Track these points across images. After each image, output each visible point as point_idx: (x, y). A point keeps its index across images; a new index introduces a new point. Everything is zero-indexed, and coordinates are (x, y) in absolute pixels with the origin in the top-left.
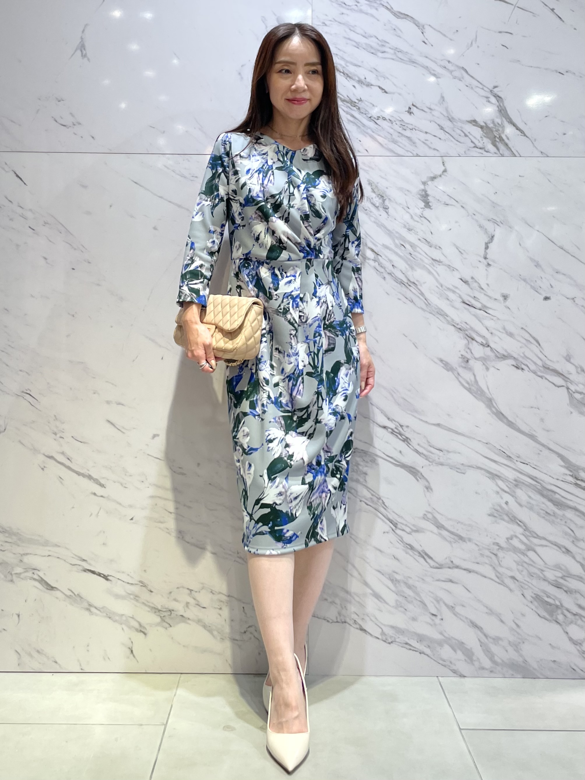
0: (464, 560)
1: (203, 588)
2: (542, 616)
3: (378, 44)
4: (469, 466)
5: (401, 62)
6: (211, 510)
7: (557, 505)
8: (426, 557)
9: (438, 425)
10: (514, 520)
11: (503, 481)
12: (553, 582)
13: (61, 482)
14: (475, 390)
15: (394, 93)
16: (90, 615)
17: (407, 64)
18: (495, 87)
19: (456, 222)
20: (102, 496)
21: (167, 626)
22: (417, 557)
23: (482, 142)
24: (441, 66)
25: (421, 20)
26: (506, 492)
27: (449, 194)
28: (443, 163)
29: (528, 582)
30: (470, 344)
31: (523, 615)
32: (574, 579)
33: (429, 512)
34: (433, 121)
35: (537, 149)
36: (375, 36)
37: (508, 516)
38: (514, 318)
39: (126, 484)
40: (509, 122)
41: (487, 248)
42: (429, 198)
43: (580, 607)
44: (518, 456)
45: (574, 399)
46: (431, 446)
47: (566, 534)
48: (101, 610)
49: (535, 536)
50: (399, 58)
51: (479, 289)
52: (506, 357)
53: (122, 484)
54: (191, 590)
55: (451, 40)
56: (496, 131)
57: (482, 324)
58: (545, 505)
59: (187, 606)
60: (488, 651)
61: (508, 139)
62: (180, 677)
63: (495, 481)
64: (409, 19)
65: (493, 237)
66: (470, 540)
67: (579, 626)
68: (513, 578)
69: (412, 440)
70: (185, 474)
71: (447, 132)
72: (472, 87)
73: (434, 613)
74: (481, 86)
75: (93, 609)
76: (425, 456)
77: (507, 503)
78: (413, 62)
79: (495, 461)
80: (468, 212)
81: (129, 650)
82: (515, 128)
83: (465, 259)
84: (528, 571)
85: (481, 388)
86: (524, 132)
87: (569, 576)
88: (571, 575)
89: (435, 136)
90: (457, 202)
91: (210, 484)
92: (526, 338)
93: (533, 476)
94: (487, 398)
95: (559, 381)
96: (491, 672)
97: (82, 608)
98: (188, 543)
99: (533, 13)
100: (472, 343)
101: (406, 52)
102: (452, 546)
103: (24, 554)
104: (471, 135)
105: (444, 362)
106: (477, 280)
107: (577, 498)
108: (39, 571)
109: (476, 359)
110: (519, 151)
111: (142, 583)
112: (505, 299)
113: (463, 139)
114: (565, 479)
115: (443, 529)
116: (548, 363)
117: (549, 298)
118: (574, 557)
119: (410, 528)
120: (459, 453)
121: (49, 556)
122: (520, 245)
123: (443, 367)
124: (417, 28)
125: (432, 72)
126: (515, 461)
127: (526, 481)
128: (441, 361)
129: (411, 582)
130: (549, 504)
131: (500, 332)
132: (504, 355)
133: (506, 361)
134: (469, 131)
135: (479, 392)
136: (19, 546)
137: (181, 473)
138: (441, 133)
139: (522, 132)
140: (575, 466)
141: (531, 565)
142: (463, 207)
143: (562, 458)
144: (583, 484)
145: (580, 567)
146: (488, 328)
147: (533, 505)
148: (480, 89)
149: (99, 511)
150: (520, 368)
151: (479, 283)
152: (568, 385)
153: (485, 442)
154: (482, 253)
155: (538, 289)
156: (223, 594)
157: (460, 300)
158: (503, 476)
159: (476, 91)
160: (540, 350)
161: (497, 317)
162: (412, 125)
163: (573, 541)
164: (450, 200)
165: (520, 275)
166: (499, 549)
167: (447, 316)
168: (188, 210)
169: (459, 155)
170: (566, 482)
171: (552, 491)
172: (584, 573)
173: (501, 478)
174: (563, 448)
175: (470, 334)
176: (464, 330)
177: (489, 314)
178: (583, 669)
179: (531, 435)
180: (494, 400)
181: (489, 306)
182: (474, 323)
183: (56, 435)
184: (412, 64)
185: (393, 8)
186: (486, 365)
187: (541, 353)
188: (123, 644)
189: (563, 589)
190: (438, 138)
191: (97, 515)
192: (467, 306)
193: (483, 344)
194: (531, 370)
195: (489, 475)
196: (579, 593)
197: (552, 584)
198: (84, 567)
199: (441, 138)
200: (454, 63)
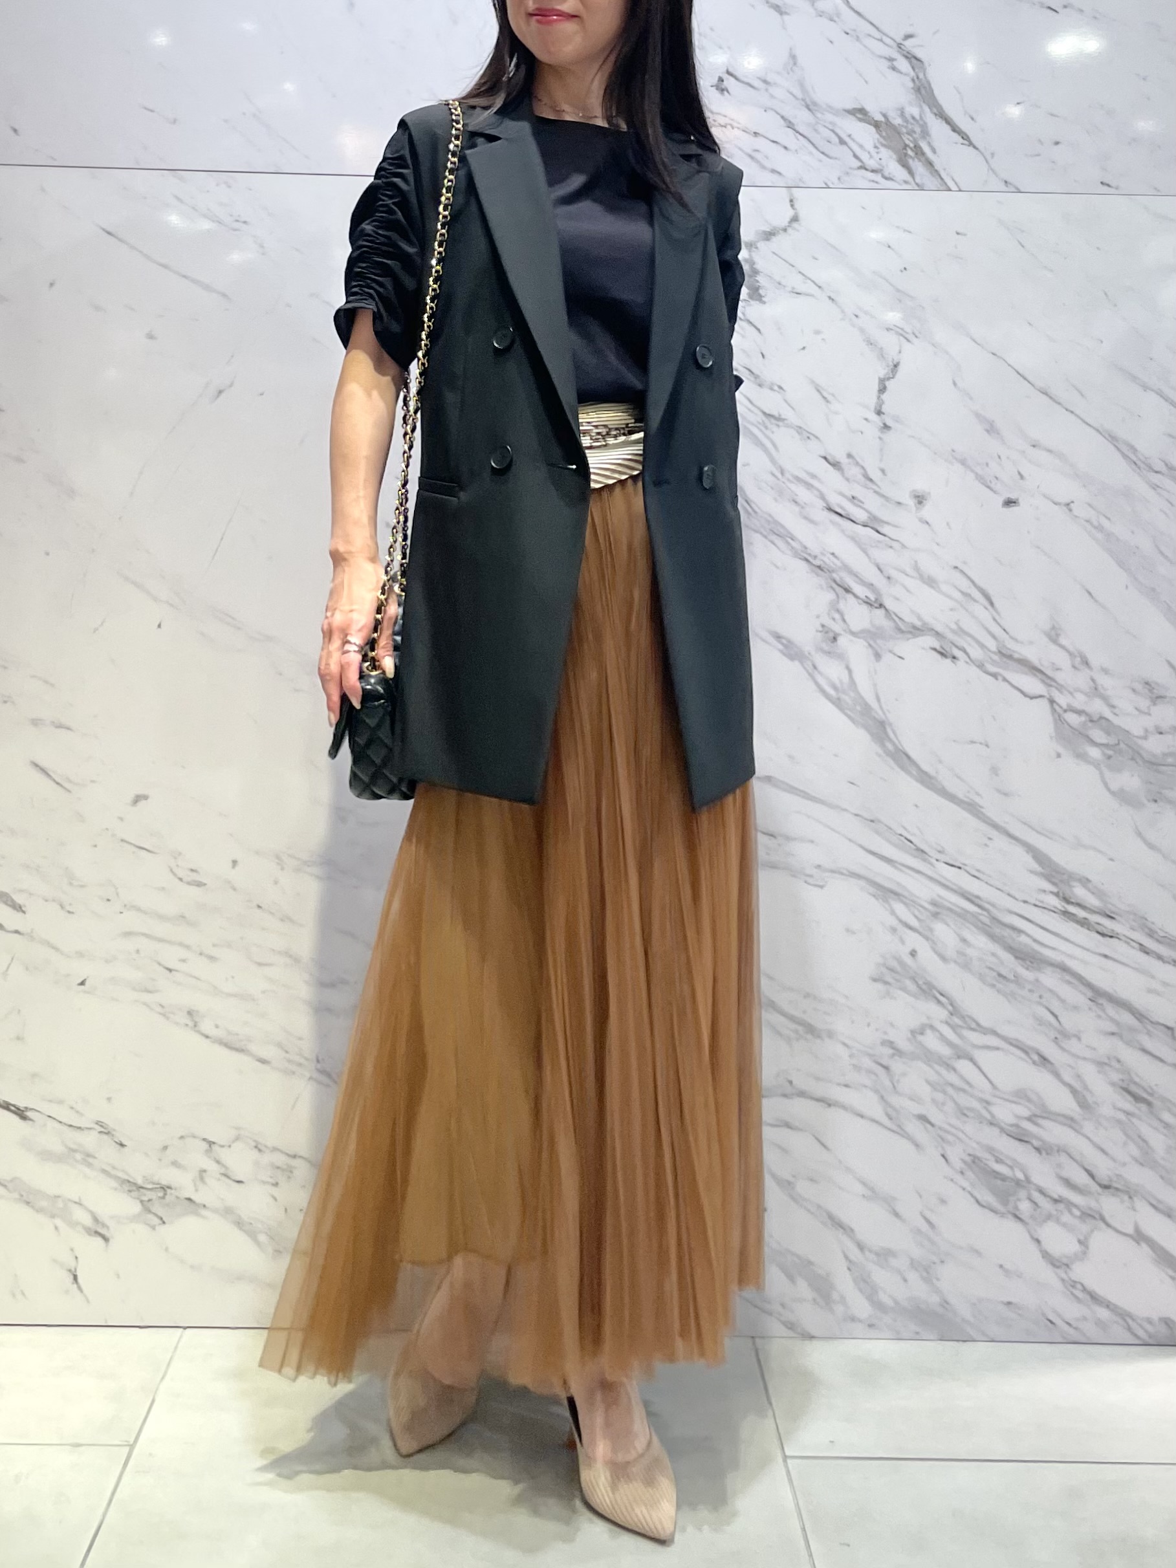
0: (816, 1078)
1: (237, 1138)
2: (984, 1204)
4: (833, 871)
6: (260, 964)
7: (1023, 959)
9: (768, 779)
10: (928, 990)
11: (905, 904)
12: (1010, 1128)
14: (850, 701)
18: (908, 37)
19: (817, 332)
20: (17, 932)
21: (157, 1221)
23: (877, 157)
26: (911, 928)
27: (803, 271)
28: (791, 201)
29: (956, 1129)
30: (841, 601)
31: (943, 1202)
32: (1055, 1121)
34: (772, 109)
35: (994, 173)
37: (916, 982)
38: (938, 544)
39: (70, 904)
40: (936, 115)
41: (882, 389)
42: (758, 278)
43: (1068, 1183)
44: (939, 848)
45: (1066, 726)
47: (1040, 1022)
48: (7, 1185)
49: (974, 1025)
51: (863, 479)
52: (918, 629)
53: (62, 907)
54: (211, 1143)
56: (908, 134)
57: (869, 557)
58: (997, 957)
59: (202, 1179)
60: (865, 1281)
61: (934, 151)
62: (181, 1337)
63: (888, 905)
65: (896, 366)
66: (831, 1034)
67: (1064, 1225)
68: (923, 1118)
70: (205, 884)
71: (801, 134)
72: (858, 37)
74: (877, 35)
77: (913, 953)
79: (889, 861)
80: (843, 311)
81: (67, 1273)
82: (949, 127)
83: (836, 413)
84: (956, 1103)
85: (863, 699)
86: (968, 137)
87: (1044, 1115)
88: (1050, 1113)
89: (773, 141)
90: (820, 287)
91: (259, 907)
92: (962, 590)
93: (972, 895)
94: (875, 718)
95: (1033, 685)
96: (871, 1326)
98: (207, 1037)
100: (846, 600)
102: (791, 1047)
104: (853, 140)
105: (784, 641)
106: (862, 463)
107: (1067, 944)
109: (853, 633)
110: (957, 180)
111: (102, 1126)
112: (920, 503)
113: (835, 150)
114: (1042, 902)
115: (772, 1011)
116: (1011, 645)
117: (1015, 502)
118: (1057, 1075)
120: (812, 842)
122: (955, 384)
123: (781, 651)
125: (772, 1)
126: (934, 861)
127: (954, 904)
128: (778, 637)
130: (1007, 957)
131: (908, 575)
132: (915, 627)
133: (920, 639)
134: (850, 133)
135: (858, 708)
137: (195, 881)
138: (787, 136)
139: (965, 137)
140: (1064, 874)
141: (964, 1091)
142: (833, 300)
143: (1038, 856)
144: (1081, 914)
145: (1071, 1096)
146: (882, 567)
147: (971, 959)
148: (876, 41)
149: (10, 964)
150: (948, 654)
151: (863, 468)
152: (1052, 694)
153: (872, 818)
154: (872, 401)
155: (990, 482)
156: (282, 1152)
157: (822, 504)
158: (906, 894)
159: (865, 46)
160: (992, 615)
161: (901, 543)
162: (725, 116)
163: (1056, 1038)
164: (805, 283)
165: (953, 451)
166: (893, 1055)
167: (792, 539)
168: (224, 295)
169: (826, 184)
170: (1044, 908)
171: (1014, 928)
172: (1078, 1109)
173: (901, 898)
174: (1038, 832)
175: (841, 578)
176: (829, 571)
177: (884, 535)
178: (1071, 1322)
179: (969, 804)
180: (890, 725)
181: (885, 519)
182: (850, 554)
186: (876, 647)
187: (993, 622)
188: (56, 1262)
189: (1032, 1145)
190: (781, 145)
191: (6, 973)
192: (837, 518)
193: (869, 601)
194: (972, 661)
195: (875, 890)
196: (1064, 1151)
197: (1009, 1133)
199: (787, 146)
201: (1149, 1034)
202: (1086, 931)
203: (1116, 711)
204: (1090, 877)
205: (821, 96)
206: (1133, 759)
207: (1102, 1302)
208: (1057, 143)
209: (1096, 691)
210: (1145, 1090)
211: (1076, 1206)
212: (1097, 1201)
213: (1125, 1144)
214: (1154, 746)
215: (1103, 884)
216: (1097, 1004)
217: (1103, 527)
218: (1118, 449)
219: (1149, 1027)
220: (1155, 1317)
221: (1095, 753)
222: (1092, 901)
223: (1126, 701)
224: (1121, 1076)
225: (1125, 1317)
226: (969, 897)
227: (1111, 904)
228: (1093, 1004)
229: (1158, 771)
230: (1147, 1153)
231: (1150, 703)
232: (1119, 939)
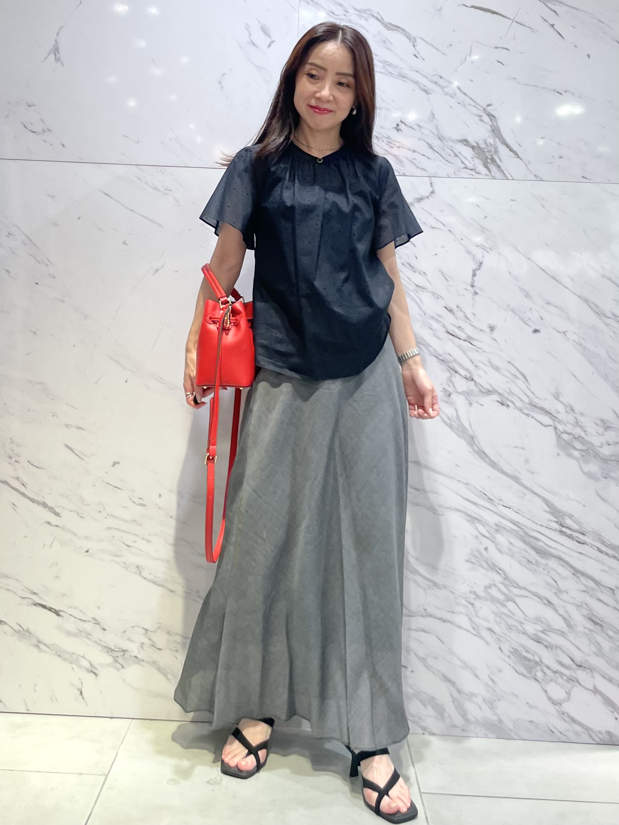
0: (438, 608)
1: (159, 628)
2: (519, 672)
4: (447, 508)
5: (391, 76)
7: (540, 553)
9: (416, 462)
11: (482, 525)
12: (533, 636)
13: (14, 510)
14: (457, 426)
15: (381, 109)
16: (38, 651)
17: (397, 78)
18: (489, 105)
19: (443, 247)
20: (56, 526)
21: (121, 667)
23: (473, 163)
24: (432, 81)
25: (413, 32)
26: (485, 537)
27: (436, 217)
28: (431, 183)
29: (506, 635)
30: (453, 378)
31: (500, 671)
32: (555, 633)
34: (422, 139)
35: (530, 171)
37: (487, 563)
38: (500, 350)
39: (82, 513)
40: (502, 143)
41: (474, 275)
43: (561, 664)
44: (500, 498)
45: (562, 440)
47: (549, 584)
48: (50, 647)
49: (515, 585)
50: (388, 71)
51: (464, 318)
52: (491, 392)
53: (78, 514)
54: (146, 630)
55: (444, 54)
56: (488, 152)
57: (467, 356)
58: (528, 553)
59: (142, 647)
60: (460, 708)
61: (501, 160)
62: (131, 723)
63: (474, 525)
64: (400, 31)
65: (481, 264)
66: (445, 587)
67: (559, 684)
68: (490, 630)
70: (146, 505)
71: (436, 151)
72: (464, 106)
74: (474, 104)
75: (42, 646)
77: (486, 549)
78: (403, 76)
79: (475, 504)
80: (455, 237)
81: (77, 690)
82: (508, 149)
83: (451, 286)
84: (506, 623)
85: (463, 425)
87: (550, 630)
88: (552, 629)
89: (423, 155)
90: (444, 225)
91: (171, 517)
92: (512, 373)
94: (469, 434)
95: (546, 420)
96: (463, 730)
97: (30, 644)
98: (146, 579)
99: (532, 29)
100: (455, 376)
101: (396, 66)
102: (426, 593)
104: (462, 154)
106: (464, 310)
107: (562, 546)
109: (458, 393)
110: (512, 175)
111: (95, 620)
112: (492, 330)
113: (452, 159)
114: (549, 525)
115: (417, 574)
116: (536, 401)
117: (538, 331)
118: (556, 610)
120: (437, 493)
122: (510, 273)
124: (407, 40)
125: (423, 87)
126: (498, 505)
127: (506, 526)
130: (532, 552)
131: (485, 365)
132: (488, 390)
133: (491, 396)
134: (459, 151)
135: (461, 429)
137: (141, 504)
138: (429, 152)
139: (516, 154)
140: (560, 512)
141: (511, 617)
142: (450, 231)
143: (547, 503)
144: (569, 532)
145: (563, 621)
146: (472, 360)
147: (514, 552)
148: (473, 108)
149: (53, 541)
150: (505, 404)
151: (464, 313)
152: (556, 425)
153: (466, 482)
154: (469, 280)
155: (526, 321)
156: (180, 635)
157: (444, 330)
158: (482, 520)
159: (467, 109)
160: (526, 385)
161: (483, 350)
162: (399, 142)
163: (556, 592)
164: (437, 223)
165: (509, 305)
166: (476, 598)
167: (430, 347)
168: (160, 225)
169: (448, 176)
170: (551, 529)
171: (536, 538)
172: (566, 628)
173: (481, 522)
174: (548, 492)
175: (453, 366)
176: (448, 363)
177: (474, 346)
178: (562, 732)
179: (514, 477)
180: (476, 437)
181: (475, 337)
182: (458, 355)
183: (11, 459)
184: (402, 78)
185: (384, 19)
186: (470, 400)
187: (527, 389)
188: (72, 684)
189: (543, 644)
190: (426, 157)
191: (51, 546)
192: (451, 337)
193: (467, 377)
194: (516, 407)
195: (469, 518)
196: (560, 648)
197: (532, 638)
198: (35, 601)
199: (430, 157)
200: (446, 79)
201: (602, 592)
202: (571, 540)
203: (587, 433)
204: (573, 514)
205: (446, 133)
206: (594, 457)
207: (577, 722)
209: (577, 424)
210: (599, 619)
211: (565, 675)
212: (575, 672)
213: (589, 645)
214: (606, 451)
215: (580, 518)
216: (576, 576)
217: (581, 344)
218: (589, 306)
219: (602, 588)
220: (603, 731)
221: (576, 454)
222: (575, 526)
223: (591, 429)
224: (588, 612)
225: (589, 731)
226: (514, 522)
227: (584, 528)
228: (574, 576)
229: (607, 463)
230: (600, 650)
231: (604, 430)
232: (587, 545)
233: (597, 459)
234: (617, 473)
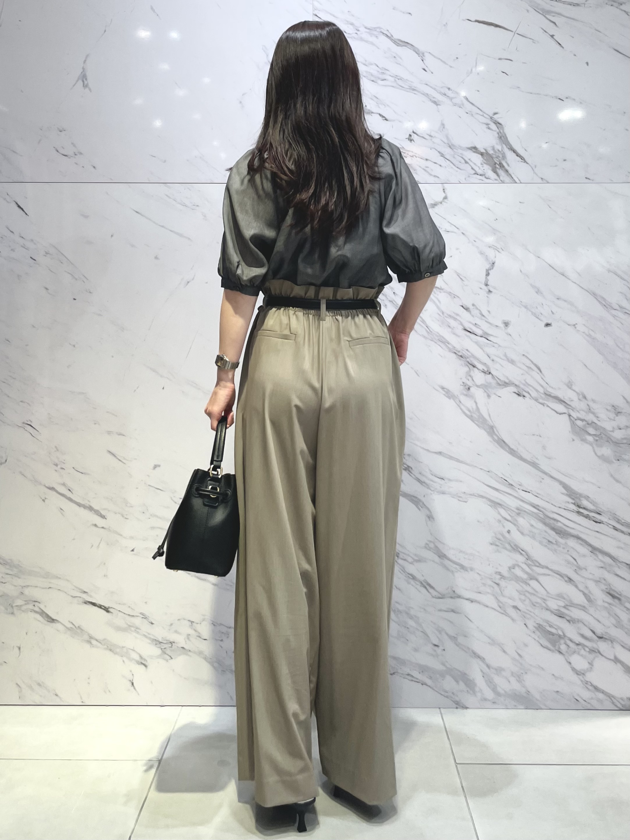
0: (466, 590)
1: (204, 620)
2: (544, 646)
3: (378, 72)
4: (471, 495)
5: (401, 89)
7: (560, 534)
8: (428, 587)
9: (440, 453)
11: (504, 509)
12: (556, 611)
13: (62, 514)
14: (477, 417)
15: (394, 121)
16: (91, 647)
17: (407, 91)
18: (495, 114)
19: (457, 249)
20: (103, 528)
21: (170, 658)
22: (418, 587)
23: (482, 169)
24: (441, 93)
25: (421, 48)
26: (507, 520)
27: (450, 222)
28: (444, 189)
29: (531, 612)
30: (472, 372)
31: (526, 645)
32: (576, 608)
33: (431, 542)
34: (434, 148)
35: (537, 175)
36: (375, 64)
37: (511, 545)
38: (515, 344)
39: (127, 515)
40: (509, 149)
41: (488, 274)
43: (583, 636)
44: (520, 484)
45: (576, 426)
46: (432, 475)
47: (569, 563)
48: (101, 642)
49: (538, 565)
50: (399, 85)
51: (480, 316)
52: (507, 383)
53: (123, 516)
54: (192, 622)
55: (451, 67)
56: (497, 158)
57: (484, 351)
58: (548, 533)
59: (188, 638)
60: (490, 682)
61: (508, 165)
62: (181, 710)
63: (497, 509)
64: (409, 47)
65: (493, 264)
66: (472, 569)
67: (582, 656)
68: (515, 607)
69: (413, 468)
71: (447, 159)
72: (472, 114)
73: (436, 644)
74: (481, 113)
75: (94, 642)
76: (427, 485)
77: (509, 532)
78: (413, 89)
79: (497, 490)
80: (468, 239)
81: (129, 681)
82: (515, 154)
83: (466, 285)
84: (530, 600)
85: (483, 416)
86: (524, 158)
87: (572, 605)
88: (574, 604)
89: (435, 163)
90: (458, 228)
92: (527, 365)
93: (535, 504)
94: (488, 425)
95: (561, 408)
96: (493, 703)
97: (83, 640)
99: (533, 40)
100: (473, 371)
101: (406, 80)
102: (454, 576)
103: (25, 586)
104: (471, 161)
105: (445, 390)
106: (479, 308)
107: (580, 526)
108: (40, 603)
109: (477, 386)
110: (519, 178)
111: (143, 615)
112: (506, 326)
113: (463, 166)
114: (566, 507)
115: (445, 559)
116: (550, 390)
117: (550, 325)
118: (576, 586)
119: (411, 557)
120: (461, 481)
121: (49, 588)
122: (521, 271)
123: (444, 395)
124: (416, 54)
125: (432, 99)
126: (518, 490)
127: (528, 509)
128: (443, 388)
129: (412, 612)
130: (552, 533)
131: (501, 359)
132: (505, 383)
133: (508, 388)
134: (469, 158)
135: (481, 420)
136: (19, 578)
138: (441, 160)
139: (522, 159)
140: (577, 494)
141: (534, 595)
142: (464, 234)
143: (565, 486)
144: (585, 512)
145: (583, 596)
146: (489, 355)
147: (535, 534)
148: (481, 116)
149: (100, 542)
150: (521, 395)
151: (480, 310)
152: (570, 412)
153: (487, 470)
154: (483, 279)
155: (539, 315)
156: (224, 626)
157: (461, 327)
158: (505, 505)
159: (475, 119)
160: (541, 376)
161: (498, 344)
162: (412, 152)
163: (576, 570)
164: (451, 227)
165: (521, 302)
166: (501, 578)
167: (448, 343)
168: (189, 239)
169: (459, 182)
170: (568, 510)
171: (555, 520)
172: (587, 602)
173: (503, 506)
174: (564, 475)
175: (471, 360)
176: (465, 358)
177: (490, 341)
178: (586, 701)
179: (533, 463)
180: (495, 428)
181: (491, 333)
182: (475, 350)
183: (57, 466)
184: (412, 91)
185: (393, 36)
186: (488, 392)
187: (542, 380)
188: (123, 676)
189: (566, 619)
190: (438, 164)
191: (98, 546)
192: (468, 334)
193: (484, 371)
194: (532, 397)
195: (491, 503)
196: (581, 622)
197: (555, 613)
198: (85, 599)
199: (442, 165)
200: (454, 91)
201: (619, 567)
202: (589, 520)
203: (598, 419)
204: (590, 497)
205: (456, 141)
206: (607, 441)
207: (600, 691)
208: (565, 160)
209: (590, 410)
210: (617, 593)
211: (587, 647)
212: (596, 644)
213: (609, 618)
214: (618, 435)
215: (595, 499)
216: (594, 553)
217: (591, 335)
218: (597, 299)
219: (619, 565)
220: (625, 697)
221: (590, 439)
222: (590, 506)
223: (603, 414)
224: (606, 587)
225: (611, 697)
226: (534, 505)
227: (599, 508)
228: (593, 554)
229: (619, 447)
230: (619, 622)
231: (615, 416)
232: (604, 524)
233: (609, 442)
234: (628, 455)
